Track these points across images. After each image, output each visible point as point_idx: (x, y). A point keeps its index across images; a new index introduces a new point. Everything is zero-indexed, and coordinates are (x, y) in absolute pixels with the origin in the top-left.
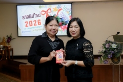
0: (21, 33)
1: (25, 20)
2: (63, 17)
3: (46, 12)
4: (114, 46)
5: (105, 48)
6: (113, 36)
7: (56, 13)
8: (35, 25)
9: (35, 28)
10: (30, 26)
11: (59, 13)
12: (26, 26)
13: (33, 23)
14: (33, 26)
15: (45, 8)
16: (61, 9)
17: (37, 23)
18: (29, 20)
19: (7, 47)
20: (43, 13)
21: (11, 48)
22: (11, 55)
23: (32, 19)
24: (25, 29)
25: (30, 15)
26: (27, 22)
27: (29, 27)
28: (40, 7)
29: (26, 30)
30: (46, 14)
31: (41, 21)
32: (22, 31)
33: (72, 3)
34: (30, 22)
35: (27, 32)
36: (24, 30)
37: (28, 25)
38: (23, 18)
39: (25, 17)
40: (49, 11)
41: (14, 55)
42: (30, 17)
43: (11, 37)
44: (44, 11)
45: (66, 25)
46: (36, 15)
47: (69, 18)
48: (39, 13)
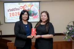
0: (7, 21)
1: (10, 12)
2: (34, 10)
3: (23, 7)
8: (16, 15)
9: (16, 18)
10: (13, 16)
12: (10, 16)
13: (15, 14)
14: (15, 16)
15: (22, 4)
16: (32, 6)
20: (21, 8)
23: (14, 12)
24: (9, 18)
25: (13, 9)
26: (11, 13)
27: (12, 16)
28: (19, 4)
29: (10, 19)
30: (23, 8)
32: (7, 19)
34: (12, 13)
36: (9, 19)
37: (12, 15)
38: (8, 11)
39: (9, 10)
40: (25, 6)
41: (2, 35)
42: (12, 10)
44: (22, 7)
45: (36, 15)
46: (17, 9)
47: (38, 11)
48: (19, 8)
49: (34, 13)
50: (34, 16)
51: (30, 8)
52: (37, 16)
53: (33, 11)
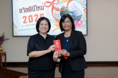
0: (17, 32)
1: (23, 14)
2: (74, 9)
3: (52, 3)
7: (65, 5)
8: (36, 21)
10: (30, 22)
11: (70, 5)
12: (24, 22)
13: (34, 18)
14: (34, 22)
18: (27, 14)
20: (48, 4)
21: (4, 51)
22: (3, 61)
23: (32, 13)
24: (23, 26)
25: (30, 7)
26: (26, 17)
27: (28, 23)
29: (24, 28)
30: (51, 6)
31: (45, 16)
32: (18, 29)
34: (29, 17)
35: (26, 30)
36: (21, 28)
37: (27, 20)
38: (21, 11)
39: (23, 11)
40: (56, 2)
41: (7, 61)
42: (29, 9)
43: (3, 36)
44: (49, 2)
45: (78, 20)
46: (38, 7)
47: (83, 12)
48: (42, 5)
51: (66, 6)
52: (81, 22)
53: (72, 12)
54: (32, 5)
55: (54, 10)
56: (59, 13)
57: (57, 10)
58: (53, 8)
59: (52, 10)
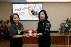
1: (17, 12)
3: (28, 7)
4: (66, 26)
5: (61, 26)
6: (66, 20)
7: (33, 8)
8: (22, 14)
9: (22, 16)
13: (21, 13)
15: (27, 5)
16: (36, 6)
17: (23, 13)
19: (7, 26)
21: (9, 26)
28: (25, 5)
31: (25, 12)
33: (42, 3)
34: (19, 13)
38: (16, 10)
39: (17, 10)
40: (30, 7)
43: (9, 20)
48: (24, 8)
49: (37, 13)
50: (37, 15)
54: (20, 8)
55: (29, 10)
56: (31, 11)
57: (30, 10)
58: (29, 9)
59: (28, 10)
